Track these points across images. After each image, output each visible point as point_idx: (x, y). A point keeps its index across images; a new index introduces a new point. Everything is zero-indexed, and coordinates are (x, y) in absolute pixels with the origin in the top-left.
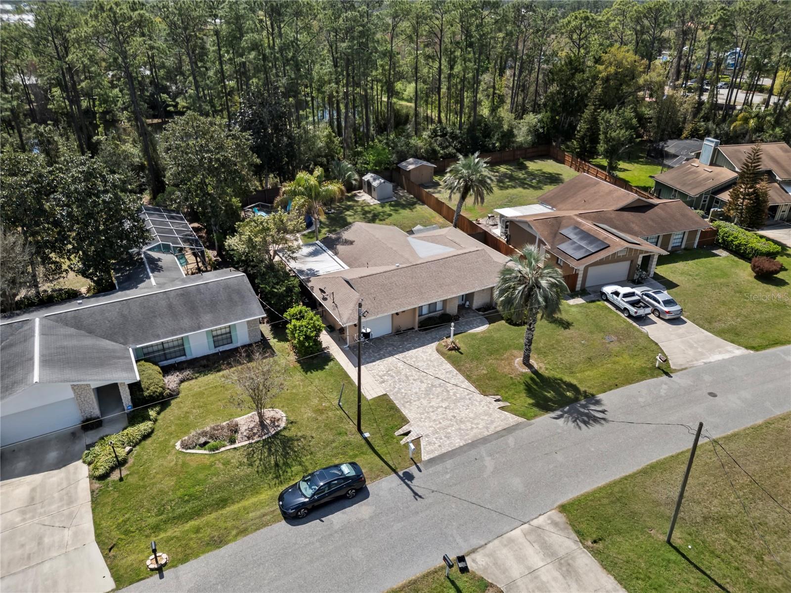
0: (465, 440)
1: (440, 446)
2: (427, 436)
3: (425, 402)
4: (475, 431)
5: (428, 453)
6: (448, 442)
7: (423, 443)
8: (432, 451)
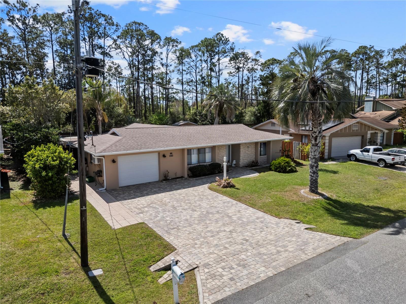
0: (275, 268)
1: (232, 279)
2: (207, 265)
3: (199, 228)
4: (285, 255)
5: (211, 292)
6: (245, 272)
7: (200, 277)
8: (220, 288)
